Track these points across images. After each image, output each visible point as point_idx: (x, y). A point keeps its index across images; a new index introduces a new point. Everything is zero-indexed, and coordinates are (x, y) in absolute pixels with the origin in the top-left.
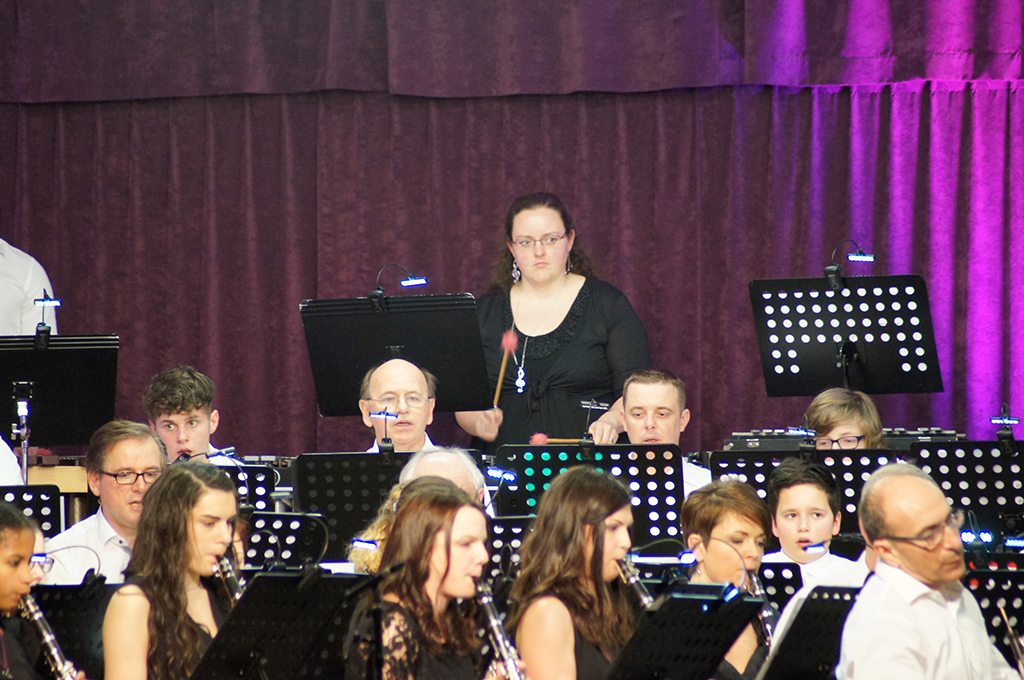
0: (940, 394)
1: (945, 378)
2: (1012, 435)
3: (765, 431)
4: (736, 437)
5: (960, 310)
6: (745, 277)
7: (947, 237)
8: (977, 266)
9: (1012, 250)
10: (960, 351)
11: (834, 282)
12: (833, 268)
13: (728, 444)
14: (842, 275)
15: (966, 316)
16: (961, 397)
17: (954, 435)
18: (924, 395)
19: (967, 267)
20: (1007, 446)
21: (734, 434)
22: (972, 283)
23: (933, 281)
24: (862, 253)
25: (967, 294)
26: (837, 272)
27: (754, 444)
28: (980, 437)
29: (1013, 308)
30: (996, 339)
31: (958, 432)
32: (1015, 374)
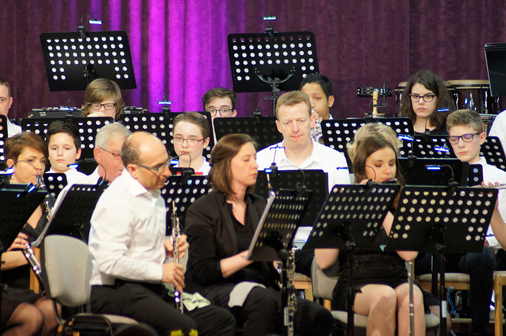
0: (135, 89)
1: (138, 82)
2: (169, 110)
3: (49, 109)
4: (34, 111)
5: (145, 48)
6: (38, 31)
7: (137, 12)
8: (152, 27)
9: (169, 19)
10: (145, 69)
11: (82, 34)
12: (82, 27)
13: (30, 115)
14: (86, 31)
15: (147, 51)
16: (145, 91)
17: (142, 110)
18: (127, 90)
19: (147, 27)
20: (167, 115)
21: (33, 110)
22: (150, 35)
23: (132, 34)
24: (96, 20)
25: (148, 40)
26: (83, 29)
27: (43, 114)
28: (155, 111)
29: (170, 47)
30: (162, 63)
31: (143, 108)
32: (171, 80)
